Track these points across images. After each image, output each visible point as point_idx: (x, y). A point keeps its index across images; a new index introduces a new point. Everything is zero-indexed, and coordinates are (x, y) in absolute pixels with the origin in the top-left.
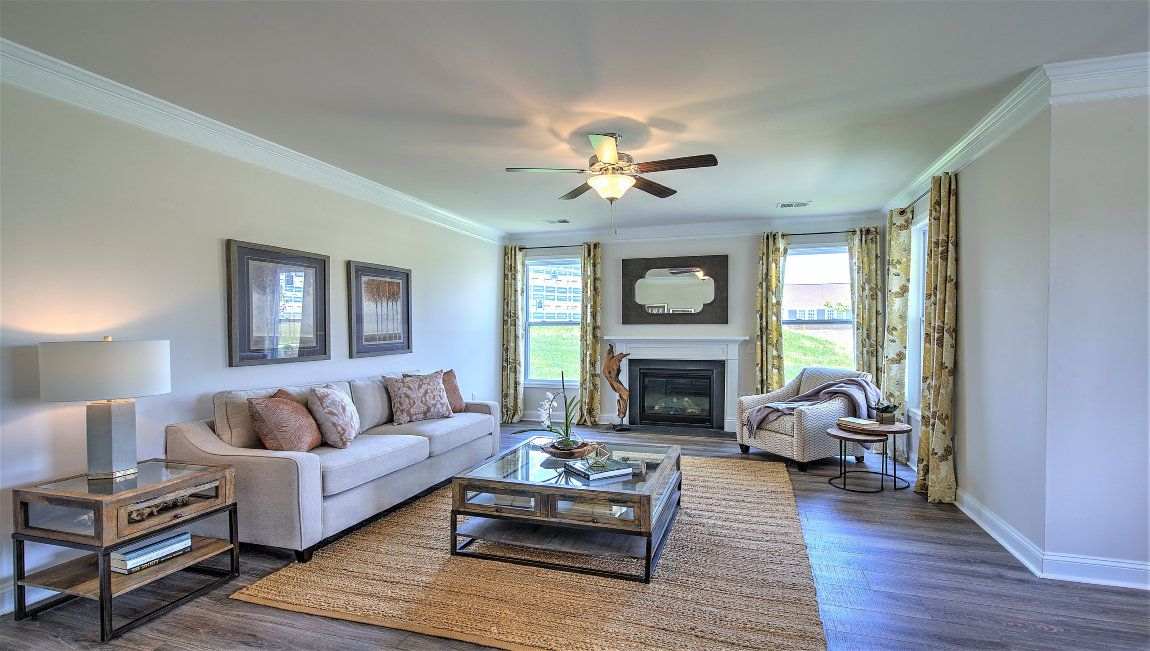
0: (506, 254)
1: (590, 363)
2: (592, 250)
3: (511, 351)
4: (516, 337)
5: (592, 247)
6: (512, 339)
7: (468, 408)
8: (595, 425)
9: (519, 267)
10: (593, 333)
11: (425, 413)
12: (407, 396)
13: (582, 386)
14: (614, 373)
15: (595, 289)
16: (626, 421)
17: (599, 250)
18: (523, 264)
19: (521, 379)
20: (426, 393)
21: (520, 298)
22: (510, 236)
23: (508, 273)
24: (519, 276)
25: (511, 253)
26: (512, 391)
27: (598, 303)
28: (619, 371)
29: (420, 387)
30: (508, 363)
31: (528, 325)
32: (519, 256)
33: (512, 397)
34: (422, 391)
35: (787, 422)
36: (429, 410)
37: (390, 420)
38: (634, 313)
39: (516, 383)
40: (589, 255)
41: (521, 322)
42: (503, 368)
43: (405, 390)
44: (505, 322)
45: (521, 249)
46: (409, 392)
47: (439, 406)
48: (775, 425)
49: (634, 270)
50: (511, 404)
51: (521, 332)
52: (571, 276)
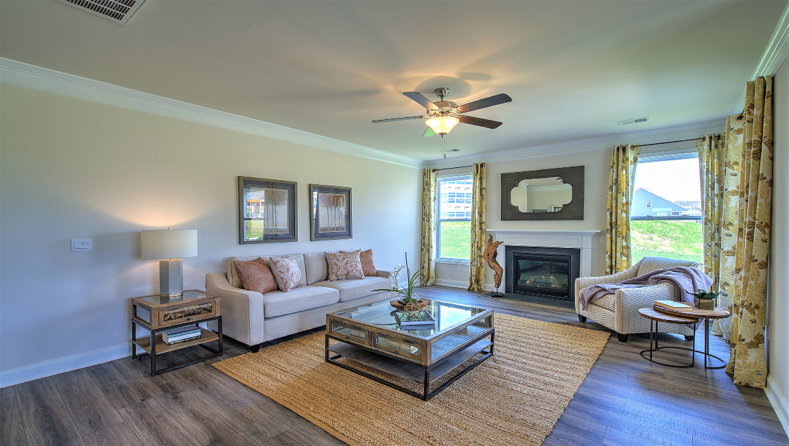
0: (424, 174)
1: (477, 247)
2: (480, 169)
3: (427, 238)
4: (430, 229)
5: (479, 166)
6: (427, 231)
7: (378, 274)
8: (480, 291)
9: (432, 182)
10: (479, 225)
11: (346, 275)
12: (336, 264)
13: (471, 263)
14: (491, 256)
15: (481, 195)
16: (502, 289)
17: (484, 168)
18: (435, 180)
19: (433, 257)
20: (347, 263)
21: (432, 203)
22: (428, 163)
23: (425, 187)
24: (432, 189)
25: (428, 172)
26: (427, 265)
27: (484, 205)
28: (495, 254)
29: (344, 259)
30: (424, 246)
31: (439, 221)
32: (433, 175)
33: (426, 268)
34: (345, 261)
35: (611, 300)
36: (348, 273)
37: (327, 279)
38: (510, 213)
39: (429, 260)
40: (477, 172)
41: (433, 219)
42: (422, 250)
43: (335, 261)
44: (423, 219)
45: (434, 171)
46: (337, 262)
47: (354, 271)
48: (601, 302)
49: (509, 181)
50: (426, 273)
51: (433, 225)
52: (466, 186)
